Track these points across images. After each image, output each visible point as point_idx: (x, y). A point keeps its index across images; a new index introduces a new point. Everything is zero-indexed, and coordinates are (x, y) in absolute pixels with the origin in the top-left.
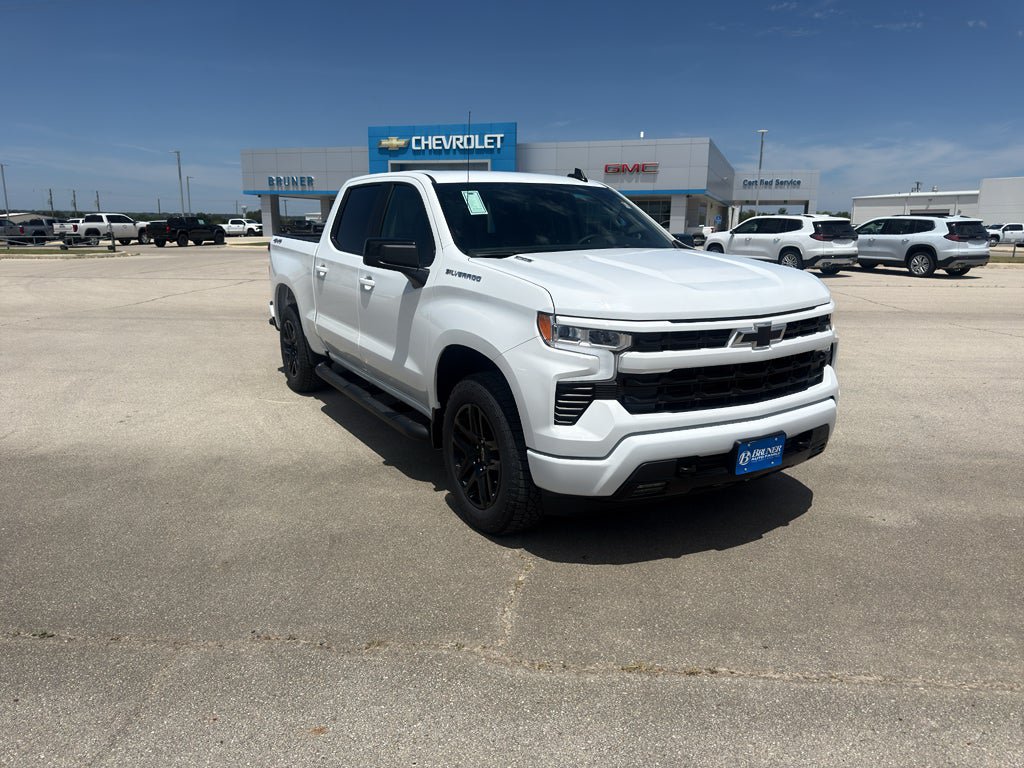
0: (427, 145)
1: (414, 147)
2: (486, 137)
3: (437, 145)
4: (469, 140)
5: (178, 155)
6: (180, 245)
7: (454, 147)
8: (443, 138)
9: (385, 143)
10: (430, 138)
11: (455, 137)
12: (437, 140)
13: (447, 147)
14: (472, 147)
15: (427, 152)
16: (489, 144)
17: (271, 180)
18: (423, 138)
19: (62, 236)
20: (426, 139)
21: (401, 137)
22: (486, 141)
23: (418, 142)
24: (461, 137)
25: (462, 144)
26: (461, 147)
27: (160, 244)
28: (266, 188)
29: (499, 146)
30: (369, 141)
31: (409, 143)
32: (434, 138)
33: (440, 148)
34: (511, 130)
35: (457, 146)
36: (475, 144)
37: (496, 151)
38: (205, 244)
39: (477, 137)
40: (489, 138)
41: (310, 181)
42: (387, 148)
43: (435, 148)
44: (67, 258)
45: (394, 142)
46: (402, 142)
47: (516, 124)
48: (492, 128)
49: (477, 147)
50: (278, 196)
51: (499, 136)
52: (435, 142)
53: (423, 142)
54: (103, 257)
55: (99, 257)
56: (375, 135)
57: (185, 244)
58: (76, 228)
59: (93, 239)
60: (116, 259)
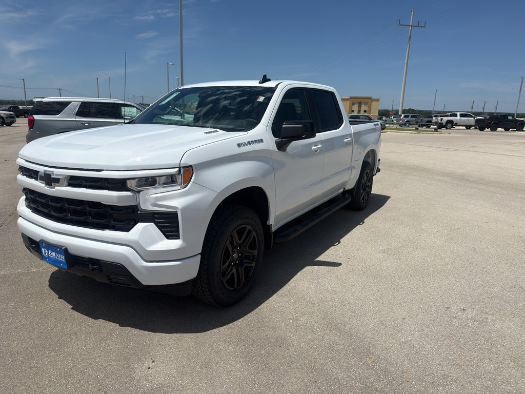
5: (522, 80)
6: (492, 131)
19: (436, 123)
27: (482, 129)
38: (512, 131)
44: (411, 133)
54: (428, 134)
55: (426, 133)
57: (495, 130)
58: (442, 119)
59: (449, 125)
60: (437, 135)
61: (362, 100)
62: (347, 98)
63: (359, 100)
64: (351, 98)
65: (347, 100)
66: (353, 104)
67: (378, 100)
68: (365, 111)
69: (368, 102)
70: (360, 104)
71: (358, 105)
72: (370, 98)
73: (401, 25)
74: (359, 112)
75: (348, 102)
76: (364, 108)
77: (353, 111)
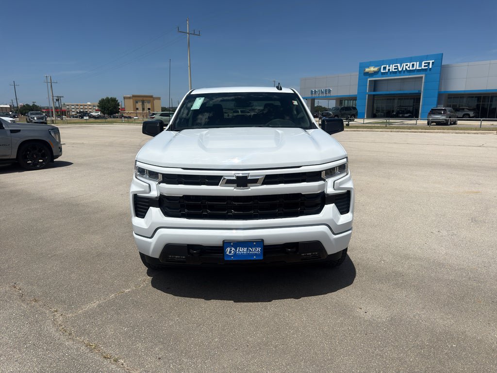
0: (389, 70)
1: (382, 71)
2: (423, 62)
3: (395, 69)
4: (413, 65)
7: (404, 69)
8: (399, 65)
9: (367, 70)
10: (391, 65)
11: (405, 64)
12: (395, 66)
13: (400, 69)
14: (415, 68)
15: (389, 73)
16: (425, 66)
17: (312, 91)
18: (387, 66)
20: (389, 66)
21: (375, 66)
22: (423, 64)
23: (385, 68)
24: (409, 64)
25: (409, 67)
26: (408, 69)
28: (310, 95)
29: (430, 67)
30: (360, 69)
31: (380, 69)
32: (394, 65)
33: (396, 70)
34: (439, 58)
35: (406, 69)
36: (417, 66)
37: (428, 70)
39: (418, 63)
40: (425, 63)
41: (330, 91)
42: (368, 73)
43: (393, 70)
45: (372, 69)
46: (376, 69)
47: (442, 54)
48: (427, 57)
49: (418, 68)
50: (315, 99)
51: (431, 62)
52: (394, 67)
53: (387, 68)
56: (363, 66)
61: (144, 99)
62: (129, 96)
63: (141, 99)
64: (134, 96)
65: (130, 98)
66: (137, 102)
67: (159, 98)
68: (149, 109)
69: (150, 100)
70: (143, 102)
71: (141, 103)
72: (151, 97)
73: (180, 32)
74: (143, 109)
75: (131, 100)
76: (148, 106)
77: (137, 109)
